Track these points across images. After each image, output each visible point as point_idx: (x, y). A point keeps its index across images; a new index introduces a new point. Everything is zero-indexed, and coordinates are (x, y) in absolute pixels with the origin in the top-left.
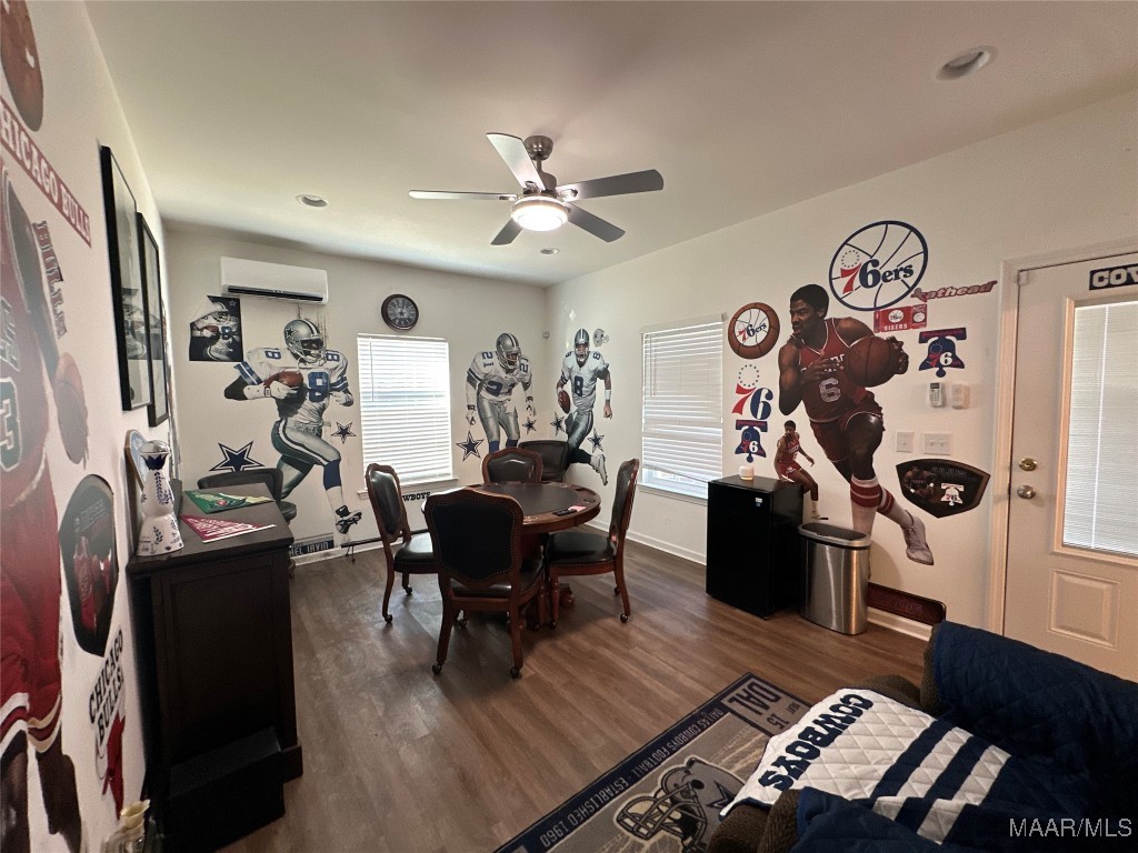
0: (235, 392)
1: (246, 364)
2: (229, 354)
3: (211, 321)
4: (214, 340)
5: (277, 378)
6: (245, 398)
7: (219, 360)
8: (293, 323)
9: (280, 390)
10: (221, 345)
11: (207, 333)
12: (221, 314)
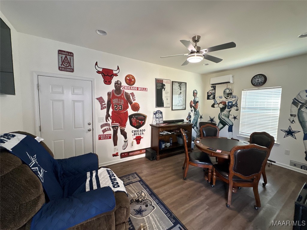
0: (213, 106)
1: (215, 100)
2: (213, 98)
3: (211, 91)
4: (211, 95)
5: (221, 103)
6: (214, 107)
7: (211, 99)
8: (225, 89)
9: (221, 106)
10: (212, 96)
11: (210, 94)
12: (212, 90)
